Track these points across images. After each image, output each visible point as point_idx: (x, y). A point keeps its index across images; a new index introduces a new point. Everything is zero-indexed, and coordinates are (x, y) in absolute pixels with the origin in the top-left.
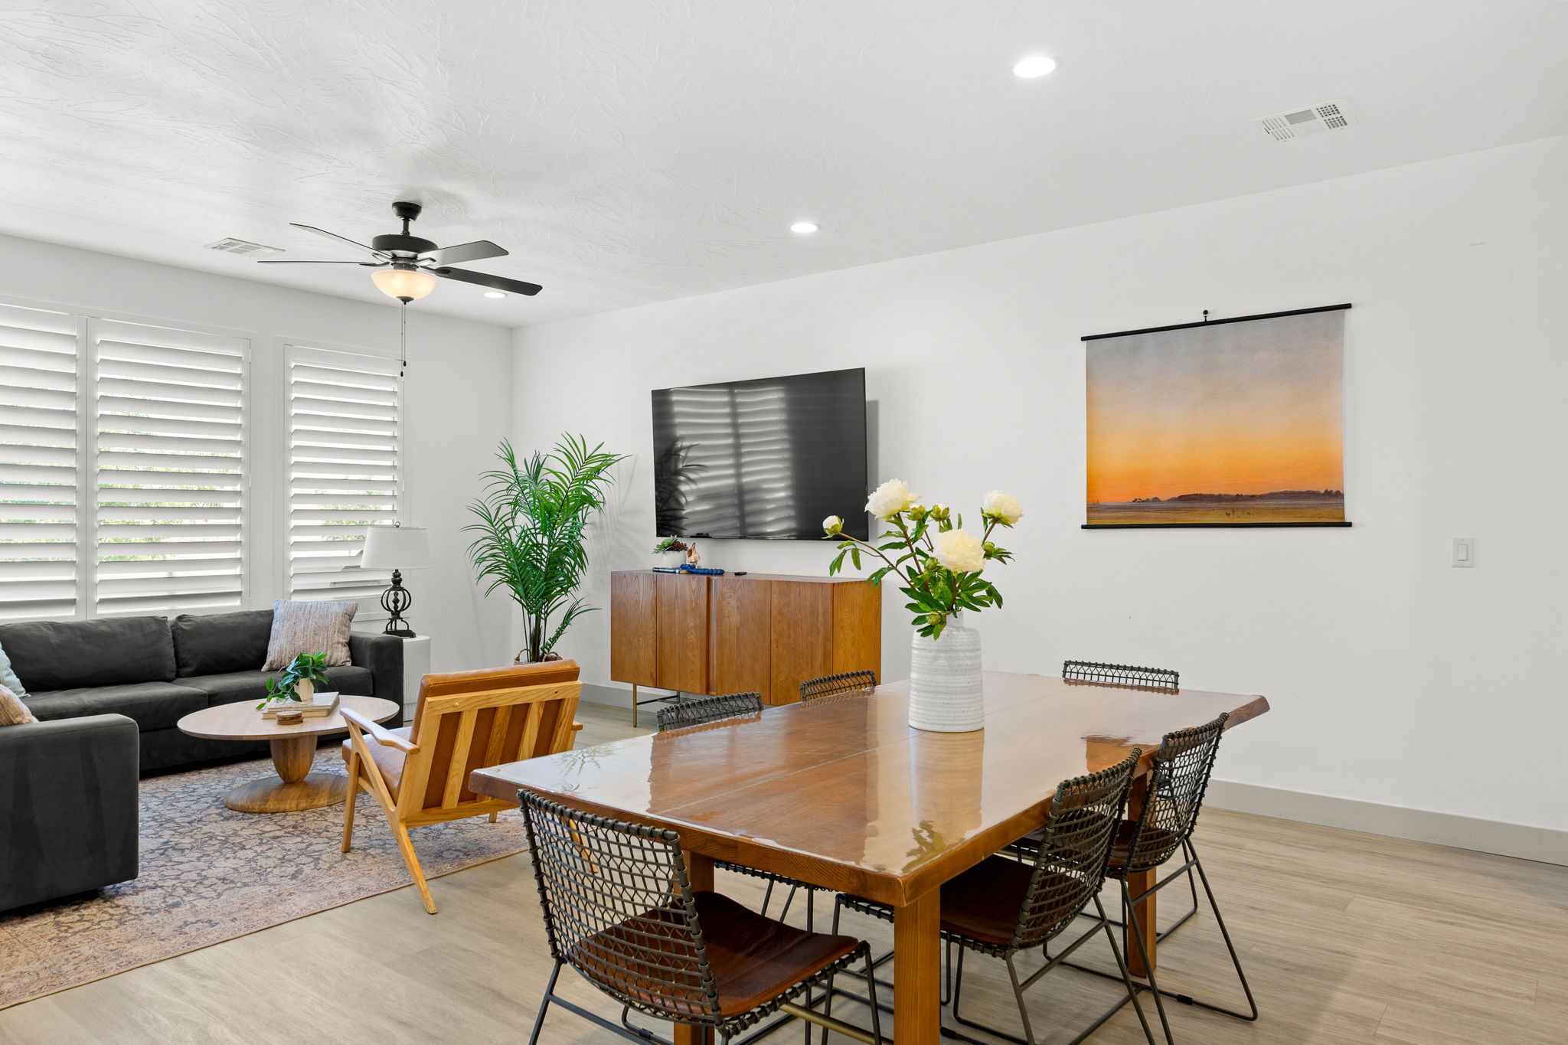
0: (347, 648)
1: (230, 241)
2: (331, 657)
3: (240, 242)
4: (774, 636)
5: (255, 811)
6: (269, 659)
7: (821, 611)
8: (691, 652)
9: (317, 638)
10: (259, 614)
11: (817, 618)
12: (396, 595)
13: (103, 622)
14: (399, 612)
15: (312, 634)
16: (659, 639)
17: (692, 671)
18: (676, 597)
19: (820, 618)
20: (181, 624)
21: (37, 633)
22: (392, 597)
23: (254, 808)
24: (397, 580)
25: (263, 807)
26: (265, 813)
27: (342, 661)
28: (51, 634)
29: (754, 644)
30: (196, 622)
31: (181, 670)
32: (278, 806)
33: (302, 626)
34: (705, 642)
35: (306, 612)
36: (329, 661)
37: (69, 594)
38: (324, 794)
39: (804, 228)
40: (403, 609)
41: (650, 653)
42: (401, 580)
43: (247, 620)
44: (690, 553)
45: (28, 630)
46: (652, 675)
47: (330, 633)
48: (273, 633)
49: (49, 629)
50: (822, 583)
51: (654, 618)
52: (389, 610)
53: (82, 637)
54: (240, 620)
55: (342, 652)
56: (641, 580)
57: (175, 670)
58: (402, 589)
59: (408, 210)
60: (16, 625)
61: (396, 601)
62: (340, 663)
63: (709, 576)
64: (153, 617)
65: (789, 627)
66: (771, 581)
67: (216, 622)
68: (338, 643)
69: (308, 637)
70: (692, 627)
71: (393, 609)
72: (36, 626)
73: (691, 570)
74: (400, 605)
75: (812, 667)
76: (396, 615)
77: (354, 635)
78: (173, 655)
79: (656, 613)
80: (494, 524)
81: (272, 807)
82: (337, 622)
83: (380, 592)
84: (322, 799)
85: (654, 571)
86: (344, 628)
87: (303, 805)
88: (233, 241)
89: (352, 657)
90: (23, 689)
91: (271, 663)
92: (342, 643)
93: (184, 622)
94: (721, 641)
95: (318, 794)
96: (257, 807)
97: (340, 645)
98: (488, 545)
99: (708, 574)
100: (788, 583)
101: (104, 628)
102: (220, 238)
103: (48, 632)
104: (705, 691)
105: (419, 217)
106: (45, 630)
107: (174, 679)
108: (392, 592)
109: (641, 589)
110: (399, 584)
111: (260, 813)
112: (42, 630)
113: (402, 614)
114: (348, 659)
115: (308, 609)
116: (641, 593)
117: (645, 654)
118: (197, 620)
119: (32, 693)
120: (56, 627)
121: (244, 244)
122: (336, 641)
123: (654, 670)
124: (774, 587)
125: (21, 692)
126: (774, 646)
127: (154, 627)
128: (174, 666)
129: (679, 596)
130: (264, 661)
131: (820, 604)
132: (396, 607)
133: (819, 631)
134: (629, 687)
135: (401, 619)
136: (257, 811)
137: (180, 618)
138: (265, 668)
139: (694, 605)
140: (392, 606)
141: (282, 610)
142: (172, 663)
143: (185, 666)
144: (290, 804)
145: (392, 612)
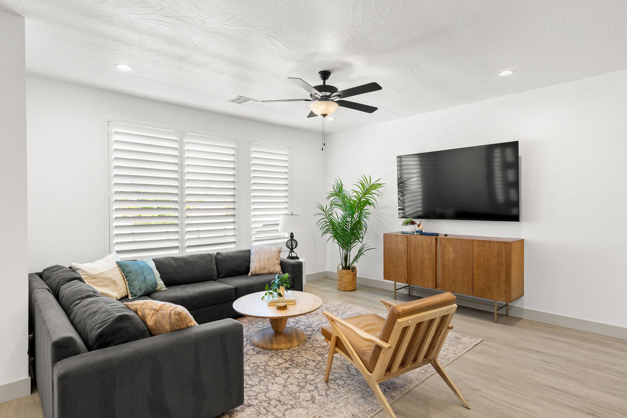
0: (280, 266)
1: (238, 97)
2: (275, 270)
3: (243, 98)
4: (475, 265)
5: (268, 349)
6: (251, 271)
7: (504, 255)
8: (427, 269)
9: (269, 262)
10: (245, 251)
11: (502, 258)
12: (292, 242)
13: (191, 256)
15: (267, 260)
16: (409, 264)
17: (427, 278)
18: (418, 246)
19: (504, 258)
20: (218, 256)
21: (168, 262)
22: (290, 243)
23: (267, 347)
24: (292, 236)
25: (271, 347)
26: (273, 350)
27: (279, 271)
28: (173, 262)
29: (463, 268)
30: (224, 256)
31: (219, 275)
32: (278, 347)
33: (263, 257)
34: (434, 265)
35: (264, 251)
36: (274, 271)
37: (176, 244)
38: (295, 340)
39: (507, 73)
40: (294, 248)
41: (405, 269)
42: (293, 236)
43: (241, 254)
44: (419, 226)
45: (165, 260)
46: (405, 279)
47: (274, 260)
48: (251, 259)
49: (172, 260)
50: (505, 242)
51: (406, 254)
52: (289, 248)
53: (184, 263)
54: (238, 254)
55: (278, 267)
56: (399, 237)
57: (217, 276)
58: (294, 240)
59: (325, 75)
60: (160, 259)
61: (292, 245)
62: (278, 272)
63: (437, 237)
64: (208, 254)
65: (484, 261)
66: (473, 240)
67: (230, 255)
68: (277, 264)
69: (266, 262)
70: (427, 259)
72: (167, 259)
73: (421, 233)
75: (499, 281)
76: (292, 250)
77: (282, 260)
78: (216, 269)
79: (407, 252)
80: (326, 212)
81: (275, 347)
82: (276, 255)
84: (295, 343)
85: (402, 233)
86: (278, 257)
87: (288, 346)
88: (240, 97)
89: (282, 269)
90: (165, 286)
91: (252, 272)
92: (278, 264)
93: (219, 255)
94: (444, 266)
95: (293, 340)
96: (269, 347)
97: (278, 265)
98: (325, 221)
99: (436, 235)
100: (484, 241)
101: (192, 259)
102: (235, 97)
103: (172, 261)
104: (435, 287)
105: (330, 78)
106: (170, 260)
107: (217, 279)
108: (290, 241)
109: (399, 241)
110: (293, 238)
111: (271, 350)
112: (169, 260)
113: (294, 250)
114: (281, 271)
115: (264, 249)
116: (400, 243)
117: (402, 270)
118: (224, 255)
119: (168, 287)
120: (174, 259)
121: (244, 98)
122: (276, 263)
123: (406, 276)
124: (475, 243)
125: (164, 288)
126: (475, 270)
127: (209, 258)
128: (217, 274)
129: (420, 245)
130: (249, 272)
131: (504, 252)
132: (292, 247)
133: (503, 264)
134: (393, 282)
135: (294, 252)
136: (269, 348)
137: (217, 254)
138: (250, 274)
139: (428, 249)
140: (290, 246)
141: (254, 250)
142: (216, 273)
143: (221, 274)
144: (283, 346)
145: (290, 249)
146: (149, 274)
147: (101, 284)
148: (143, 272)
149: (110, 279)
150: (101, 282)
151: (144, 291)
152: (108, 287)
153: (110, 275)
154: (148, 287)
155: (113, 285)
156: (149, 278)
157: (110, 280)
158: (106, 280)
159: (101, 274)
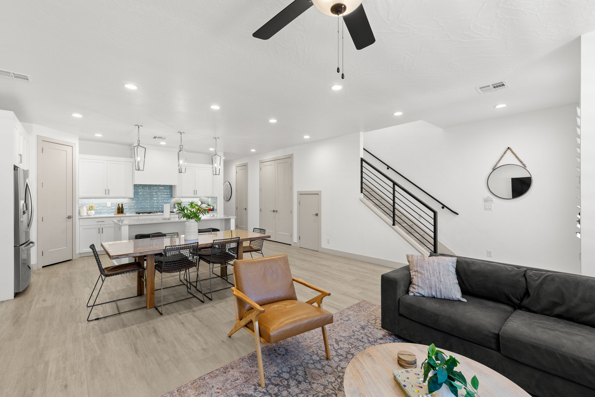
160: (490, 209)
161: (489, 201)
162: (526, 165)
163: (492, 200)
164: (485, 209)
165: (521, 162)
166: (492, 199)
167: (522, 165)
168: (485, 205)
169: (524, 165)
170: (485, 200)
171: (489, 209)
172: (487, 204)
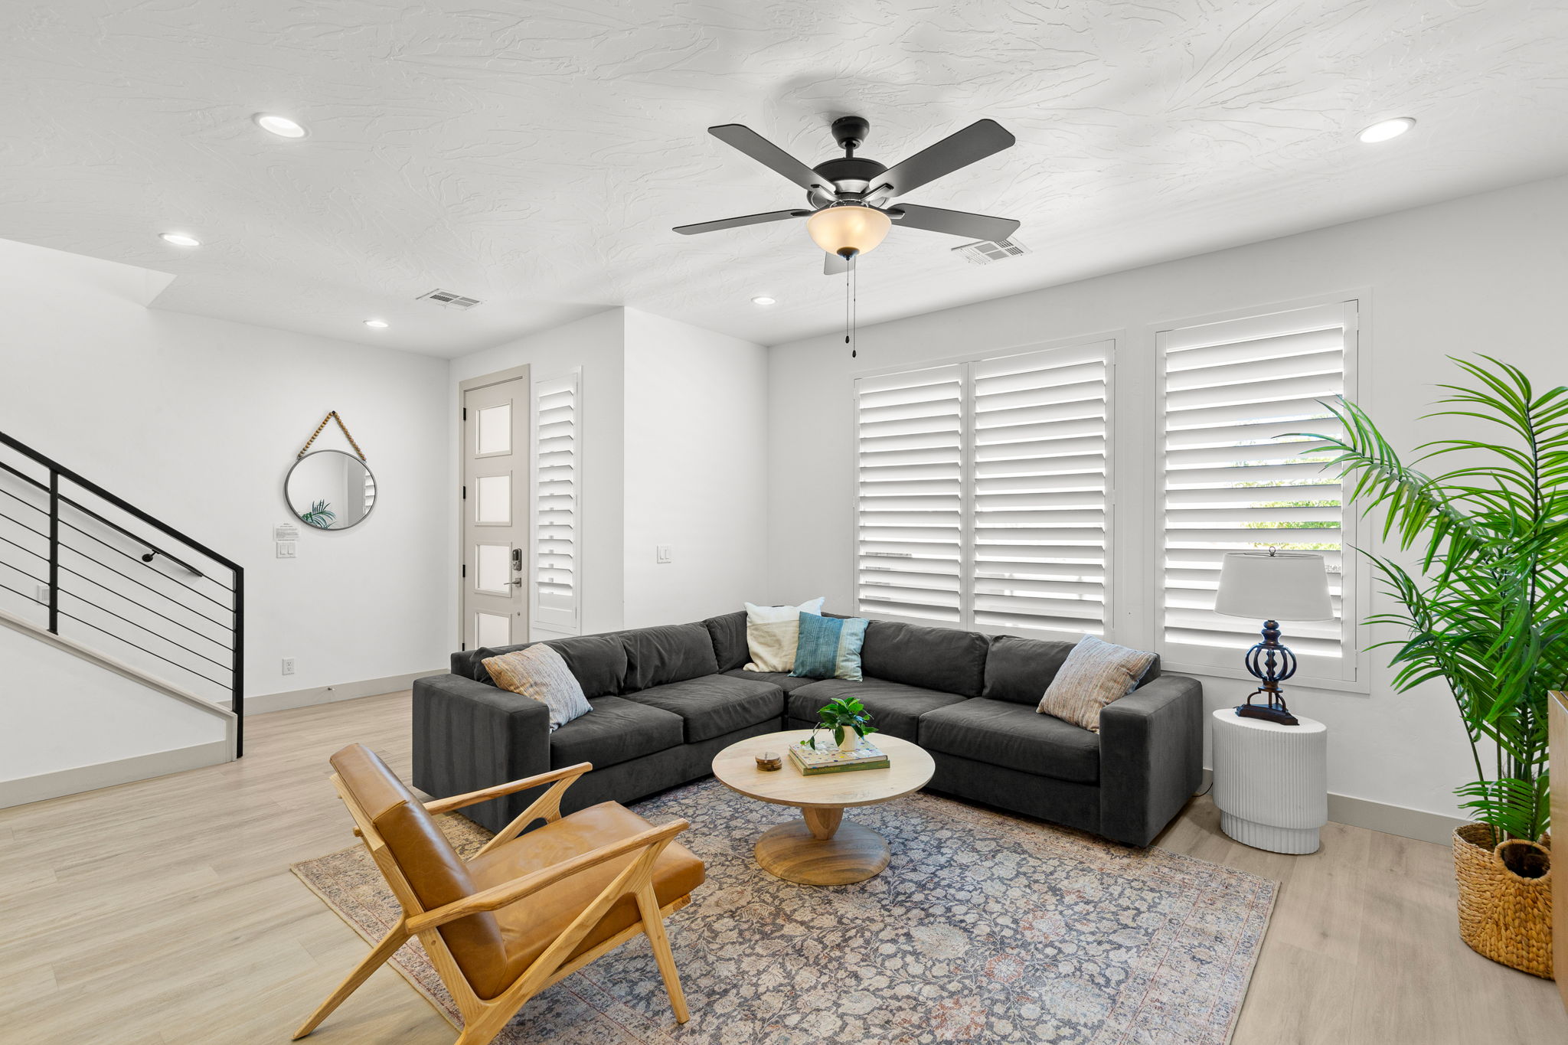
2: (1083, 717)
6: (1042, 700)
12: (1271, 655)
14: (1276, 681)
20: (994, 644)
22: (1263, 657)
24: (1272, 633)
27: (1093, 725)
36: (1082, 722)
40: (1284, 675)
42: (1277, 634)
48: (1058, 672)
52: (1257, 672)
58: (1280, 647)
59: (851, 130)
61: (1271, 664)
62: (1088, 727)
71: (1265, 675)
74: (1278, 670)
76: (1270, 684)
83: (1246, 645)
90: (858, 674)
91: (1042, 706)
93: (997, 642)
108: (1265, 651)
110: (1275, 640)
125: (855, 676)
132: (1271, 672)
135: (1281, 690)
138: (1038, 709)
140: (1264, 669)
145: (1264, 679)
146: (827, 644)
147: (762, 640)
148: (818, 638)
149: (774, 636)
150: (763, 637)
151: (808, 668)
152: (770, 649)
153: (777, 631)
154: (817, 665)
155: (777, 646)
156: (824, 649)
157: (774, 638)
158: (769, 636)
159: (765, 625)
160: (291, 556)
161: (289, 534)
162: (366, 457)
163: (296, 531)
164: (279, 556)
165: (357, 449)
166: (296, 529)
167: (357, 456)
168: (279, 546)
169: (361, 455)
170: (277, 535)
171: (289, 556)
172: (285, 542)
